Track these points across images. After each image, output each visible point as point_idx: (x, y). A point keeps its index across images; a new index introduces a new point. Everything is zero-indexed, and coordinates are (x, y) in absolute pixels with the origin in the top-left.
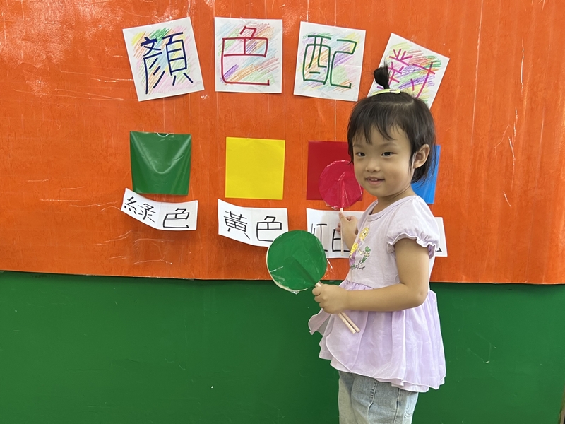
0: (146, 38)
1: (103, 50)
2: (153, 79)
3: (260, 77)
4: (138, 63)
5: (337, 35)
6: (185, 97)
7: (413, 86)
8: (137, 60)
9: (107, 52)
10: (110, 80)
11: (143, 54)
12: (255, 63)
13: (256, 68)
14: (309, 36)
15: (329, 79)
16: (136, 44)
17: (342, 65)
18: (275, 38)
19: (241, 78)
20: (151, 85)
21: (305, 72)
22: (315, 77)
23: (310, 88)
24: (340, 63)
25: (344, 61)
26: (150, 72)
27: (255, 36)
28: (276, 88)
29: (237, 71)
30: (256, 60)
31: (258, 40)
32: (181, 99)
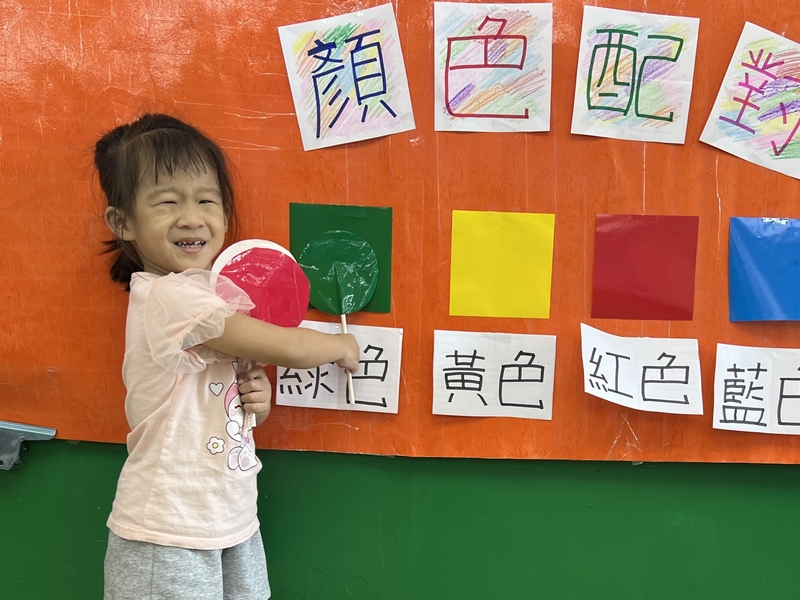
0: (317, 42)
1: (246, 63)
2: (329, 113)
3: (512, 104)
4: (302, 85)
5: (649, 27)
6: (382, 141)
7: (784, 114)
8: (301, 81)
9: (253, 66)
10: (257, 115)
11: (312, 69)
12: (503, 81)
13: (506, 88)
14: (598, 31)
15: (633, 107)
16: (299, 52)
17: (657, 80)
18: (540, 35)
19: (480, 106)
20: (325, 123)
21: (591, 94)
22: (609, 102)
23: (599, 121)
24: (654, 78)
25: (661, 73)
26: (324, 99)
27: (503, 33)
28: (541, 122)
29: (473, 95)
30: (504, 75)
31: (509, 41)
32: (376, 146)
